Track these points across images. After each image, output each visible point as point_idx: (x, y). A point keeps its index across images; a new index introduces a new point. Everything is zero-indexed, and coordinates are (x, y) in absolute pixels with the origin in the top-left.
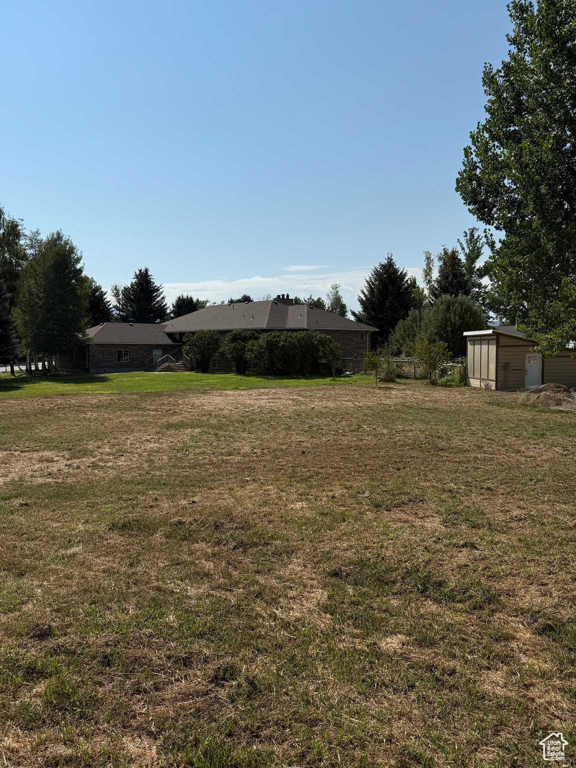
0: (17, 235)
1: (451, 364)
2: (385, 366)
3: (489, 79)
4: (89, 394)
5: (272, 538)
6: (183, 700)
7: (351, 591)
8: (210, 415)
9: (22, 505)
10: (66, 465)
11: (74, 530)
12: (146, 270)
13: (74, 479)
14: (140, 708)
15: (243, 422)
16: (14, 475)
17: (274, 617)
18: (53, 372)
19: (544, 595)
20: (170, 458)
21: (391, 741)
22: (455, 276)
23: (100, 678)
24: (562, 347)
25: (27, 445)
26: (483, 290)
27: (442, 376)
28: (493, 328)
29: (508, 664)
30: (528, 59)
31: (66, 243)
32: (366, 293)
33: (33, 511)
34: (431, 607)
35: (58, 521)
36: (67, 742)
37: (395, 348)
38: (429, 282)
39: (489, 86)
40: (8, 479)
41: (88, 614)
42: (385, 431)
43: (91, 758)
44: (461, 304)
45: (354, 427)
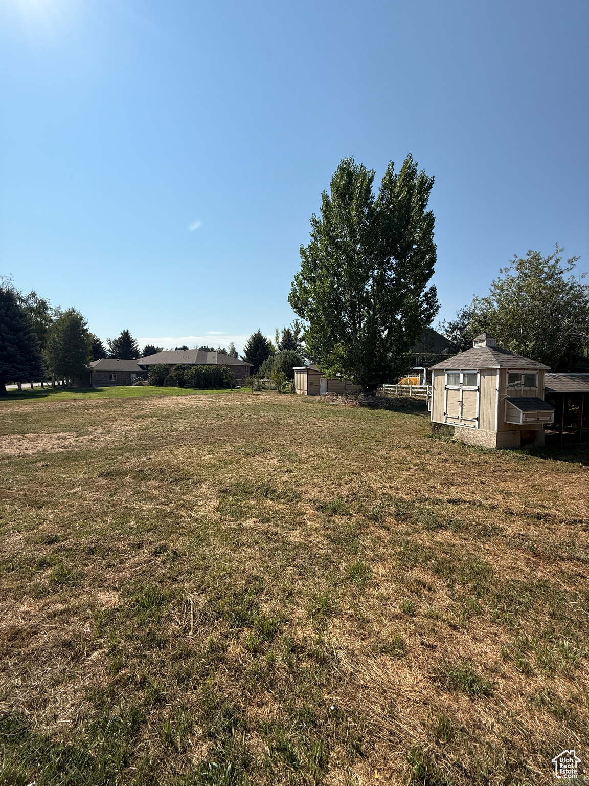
0: (46, 308)
1: (288, 383)
2: (257, 383)
3: (303, 252)
4: (91, 399)
5: (192, 475)
6: (136, 567)
7: (231, 499)
8: (163, 410)
9: (43, 466)
10: (74, 441)
11: (76, 478)
12: (127, 331)
13: (79, 449)
14: (110, 575)
15: (181, 414)
16: (40, 448)
17: (190, 516)
18: (69, 386)
19: (320, 492)
20: (138, 435)
21: (244, 572)
22: (289, 341)
23: (86, 562)
24: (335, 375)
25: (49, 430)
26: (302, 348)
27: (283, 388)
28: (307, 366)
29: (302, 527)
30: (319, 245)
31: (78, 314)
32: (248, 347)
33: (51, 469)
34: (269, 503)
35: (68, 474)
36: (63, 602)
37: (262, 374)
38: (278, 343)
39: (303, 255)
40: (36, 451)
41: (81, 526)
42: (255, 416)
43: (78, 608)
44: (292, 354)
45: (240, 414)
